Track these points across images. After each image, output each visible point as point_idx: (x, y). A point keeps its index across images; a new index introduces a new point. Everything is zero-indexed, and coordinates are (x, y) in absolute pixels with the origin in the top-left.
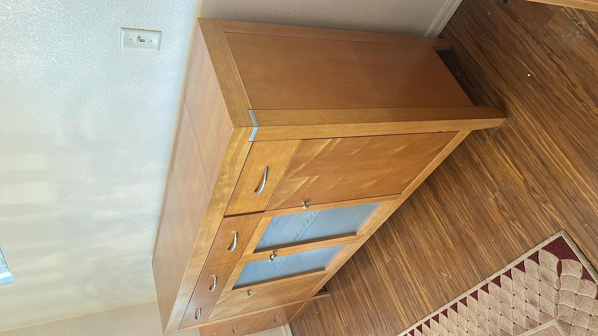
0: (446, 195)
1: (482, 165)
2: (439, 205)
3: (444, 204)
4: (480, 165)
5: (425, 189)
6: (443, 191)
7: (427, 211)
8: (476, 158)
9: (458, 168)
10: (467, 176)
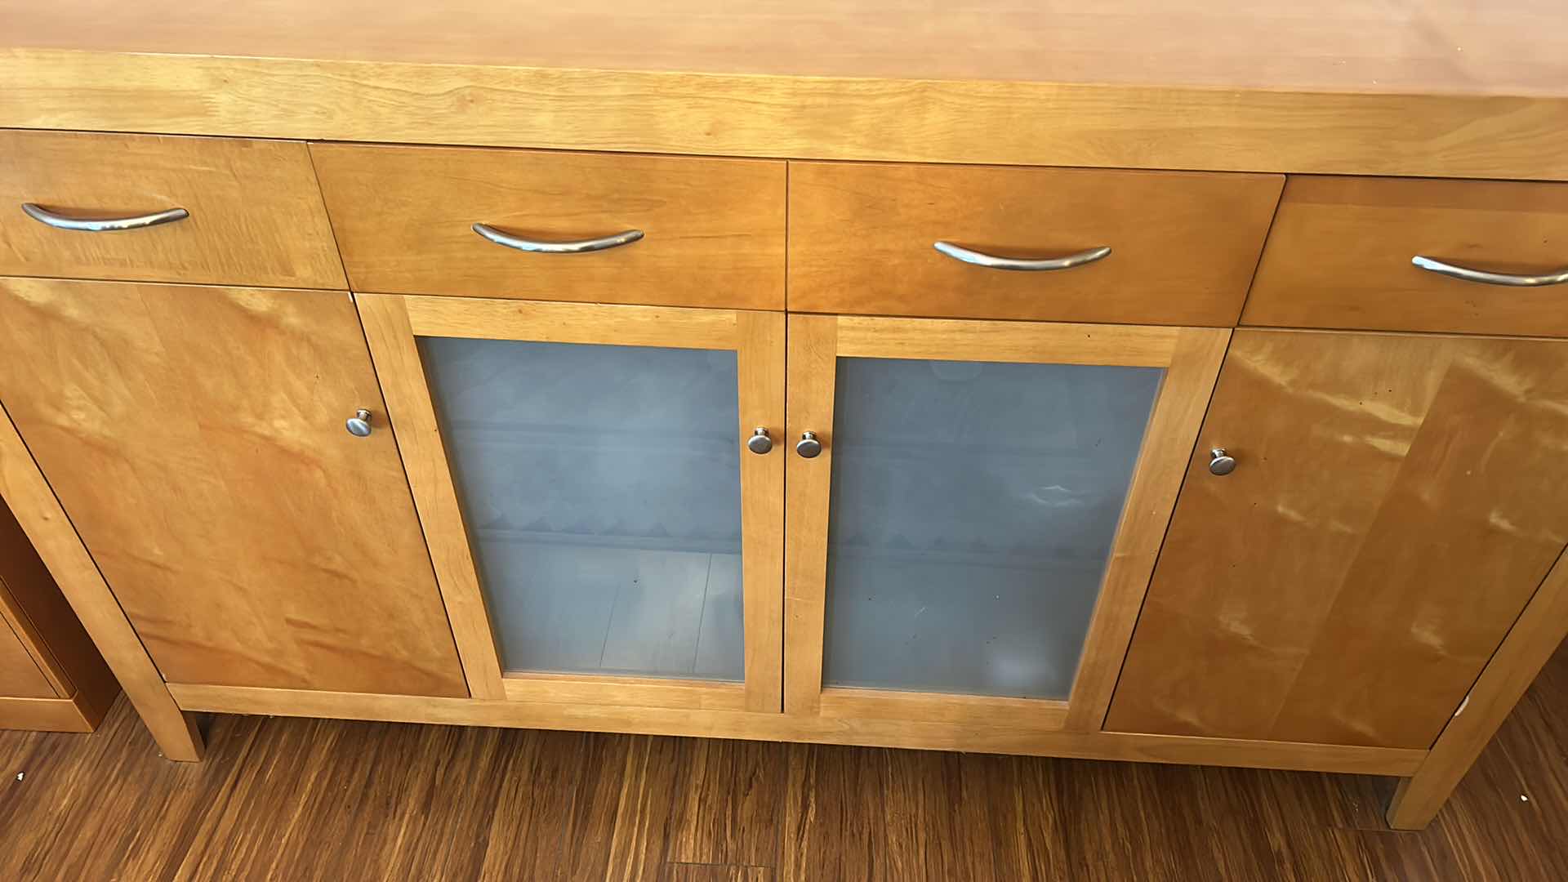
0: (1108, 847)
1: (1288, 865)
2: (1062, 854)
3: (1083, 863)
4: (1281, 863)
5: (1037, 785)
6: (1105, 831)
7: (999, 840)
8: (1277, 841)
9: (1199, 822)
10: (1217, 855)
